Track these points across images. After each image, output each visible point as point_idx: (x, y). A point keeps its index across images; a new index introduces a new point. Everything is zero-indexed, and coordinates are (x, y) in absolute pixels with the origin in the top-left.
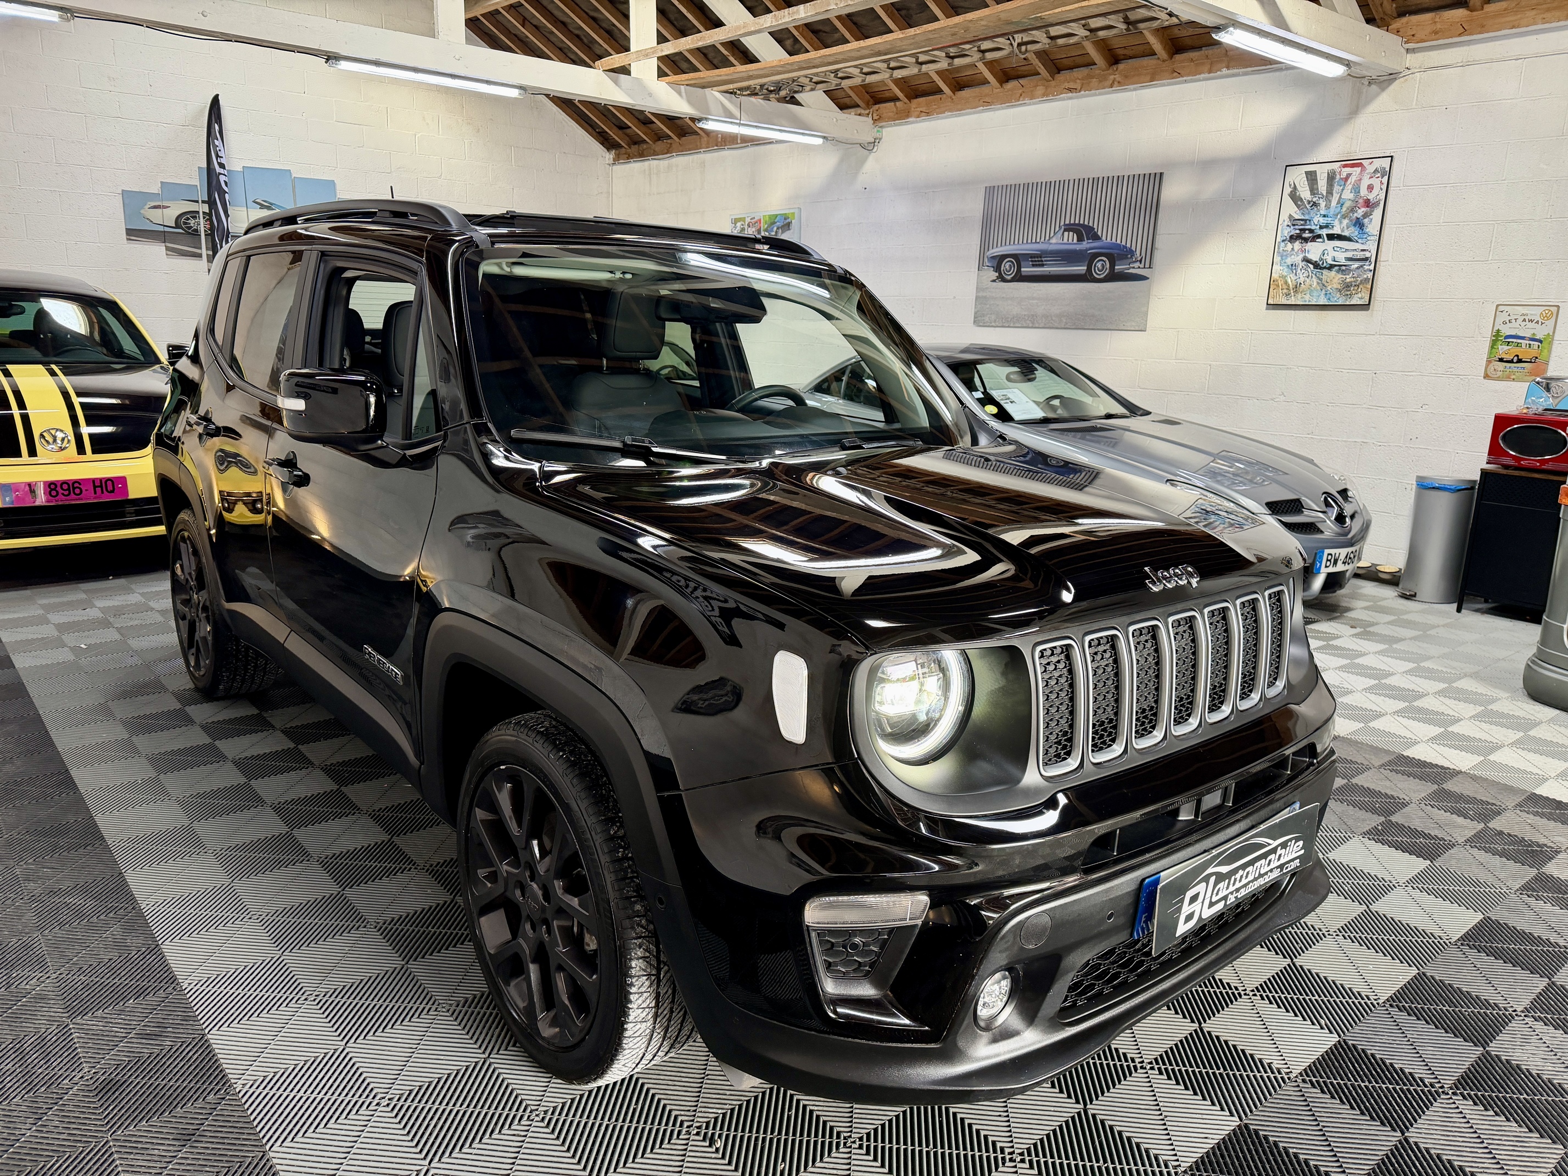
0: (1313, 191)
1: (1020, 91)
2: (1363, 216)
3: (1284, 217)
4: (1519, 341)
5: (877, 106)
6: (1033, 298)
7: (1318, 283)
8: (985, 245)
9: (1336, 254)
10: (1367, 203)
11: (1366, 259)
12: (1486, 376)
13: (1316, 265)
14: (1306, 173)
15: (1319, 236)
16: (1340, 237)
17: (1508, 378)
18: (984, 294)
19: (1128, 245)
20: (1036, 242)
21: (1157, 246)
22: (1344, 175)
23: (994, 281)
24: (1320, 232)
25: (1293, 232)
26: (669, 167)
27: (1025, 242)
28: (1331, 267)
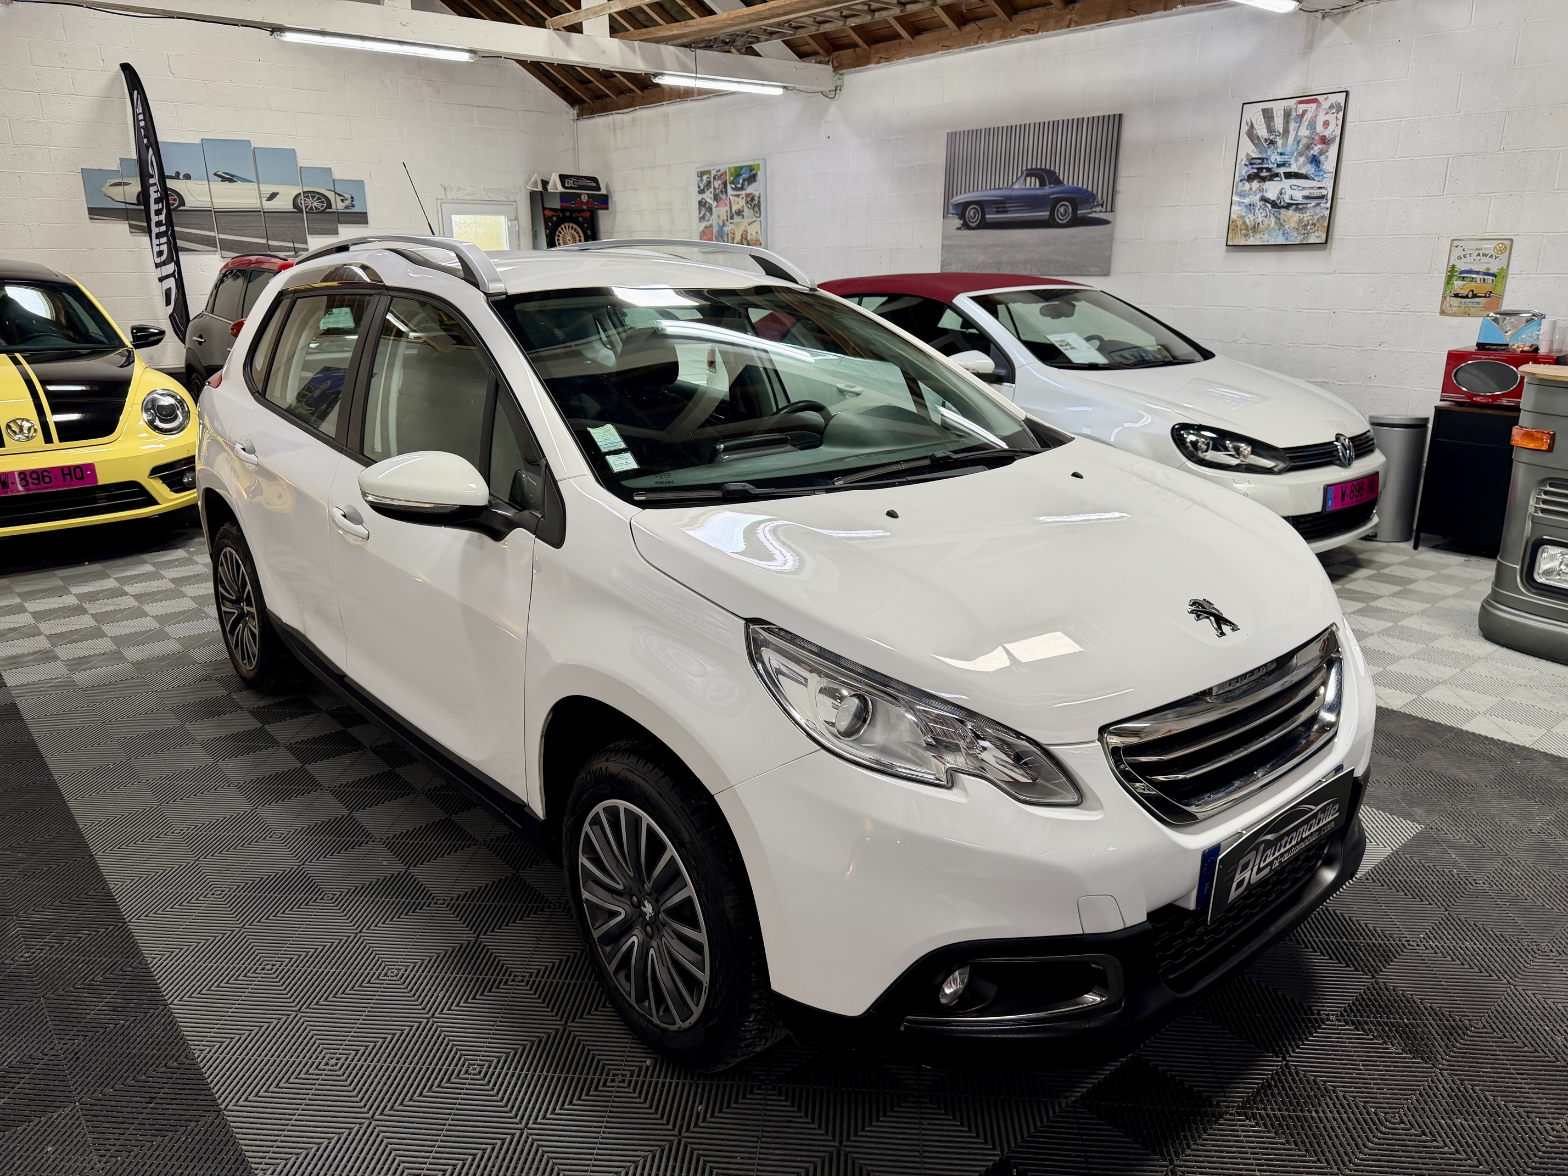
0: (1270, 130)
1: (978, 34)
2: (1319, 153)
3: (1242, 157)
4: (1474, 276)
5: (836, 54)
6: (998, 246)
7: (1276, 223)
8: (949, 192)
10: (1324, 141)
11: (1323, 197)
12: (1442, 312)
13: (1274, 204)
14: (1264, 111)
15: (1277, 175)
16: (1297, 176)
17: (1463, 312)
18: (950, 242)
19: (1090, 189)
20: (999, 188)
21: (1118, 189)
22: (1300, 112)
23: (959, 229)
24: (1277, 171)
25: (1251, 171)
26: (634, 121)
27: (988, 188)
28: (1288, 206)
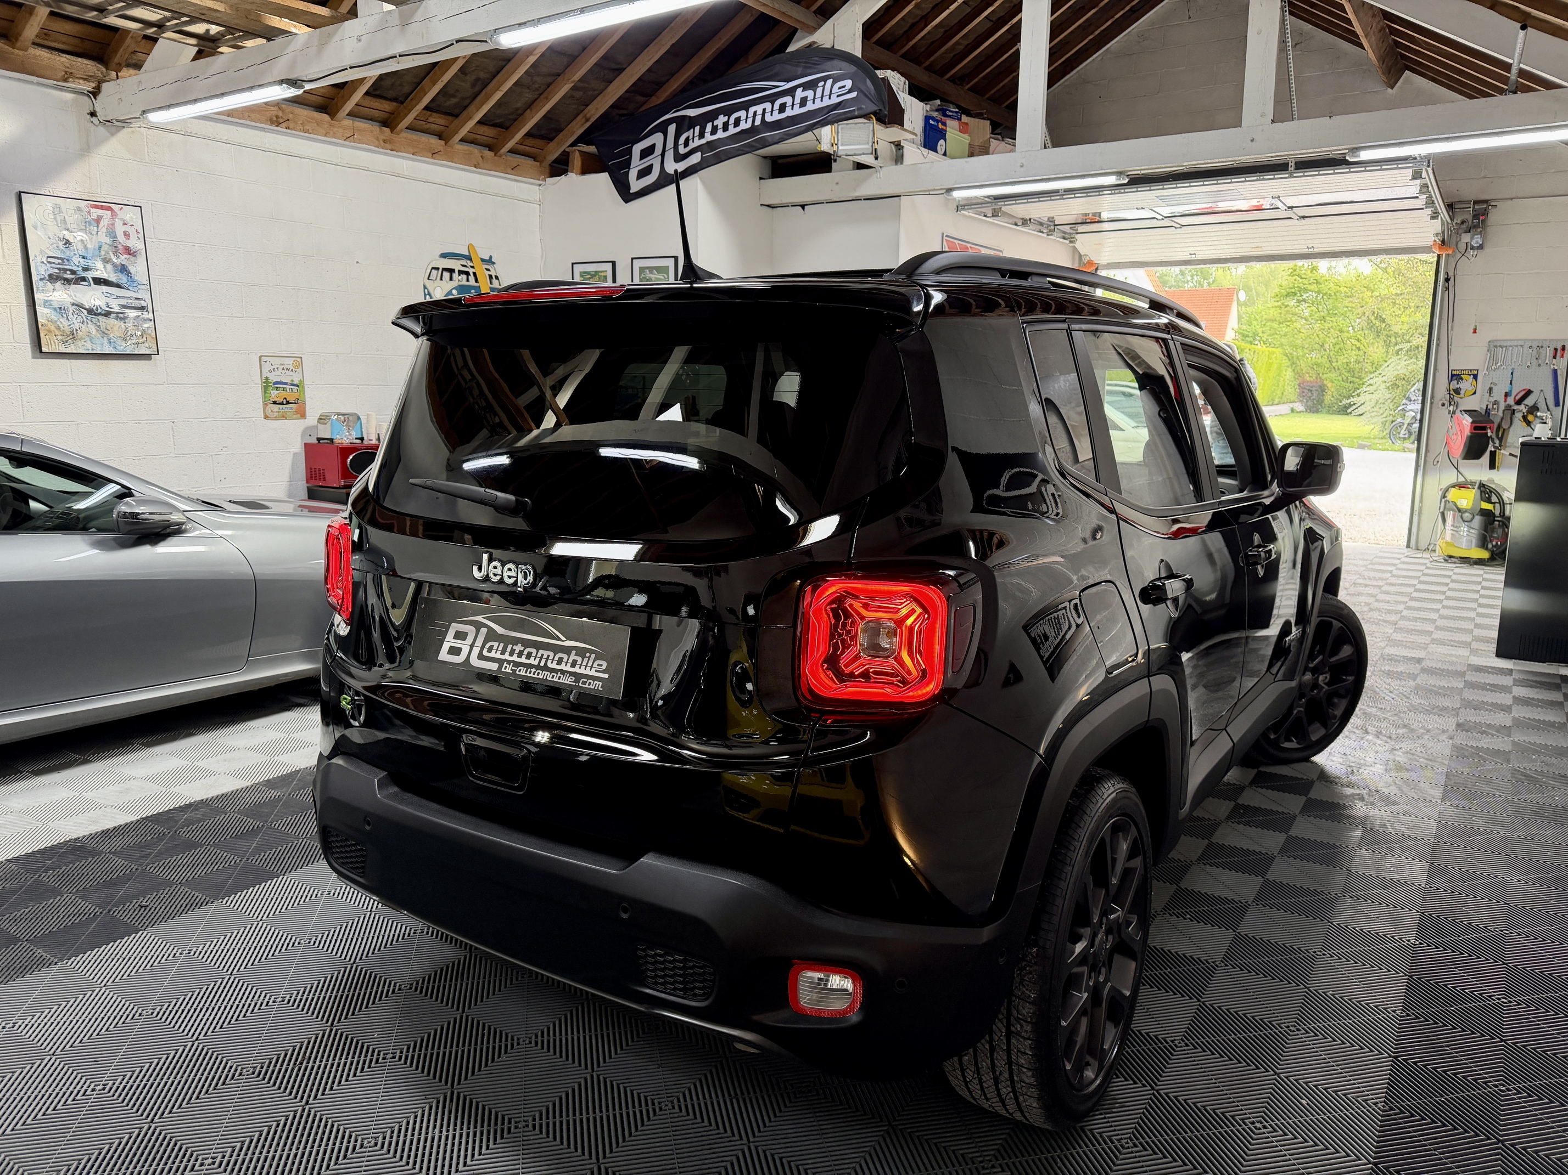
2: (128, 263)
3: (35, 252)
4: (284, 386)
9: (110, 301)
10: (129, 251)
11: (142, 308)
12: (266, 417)
13: (90, 311)
15: (84, 279)
16: (106, 283)
17: (284, 417)
22: (94, 216)
24: (84, 274)
25: (51, 271)
28: (107, 314)
